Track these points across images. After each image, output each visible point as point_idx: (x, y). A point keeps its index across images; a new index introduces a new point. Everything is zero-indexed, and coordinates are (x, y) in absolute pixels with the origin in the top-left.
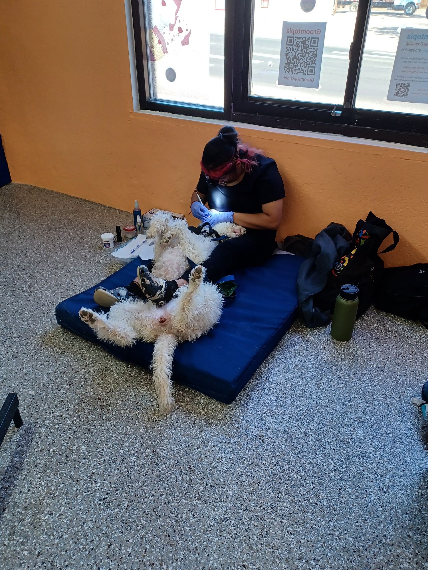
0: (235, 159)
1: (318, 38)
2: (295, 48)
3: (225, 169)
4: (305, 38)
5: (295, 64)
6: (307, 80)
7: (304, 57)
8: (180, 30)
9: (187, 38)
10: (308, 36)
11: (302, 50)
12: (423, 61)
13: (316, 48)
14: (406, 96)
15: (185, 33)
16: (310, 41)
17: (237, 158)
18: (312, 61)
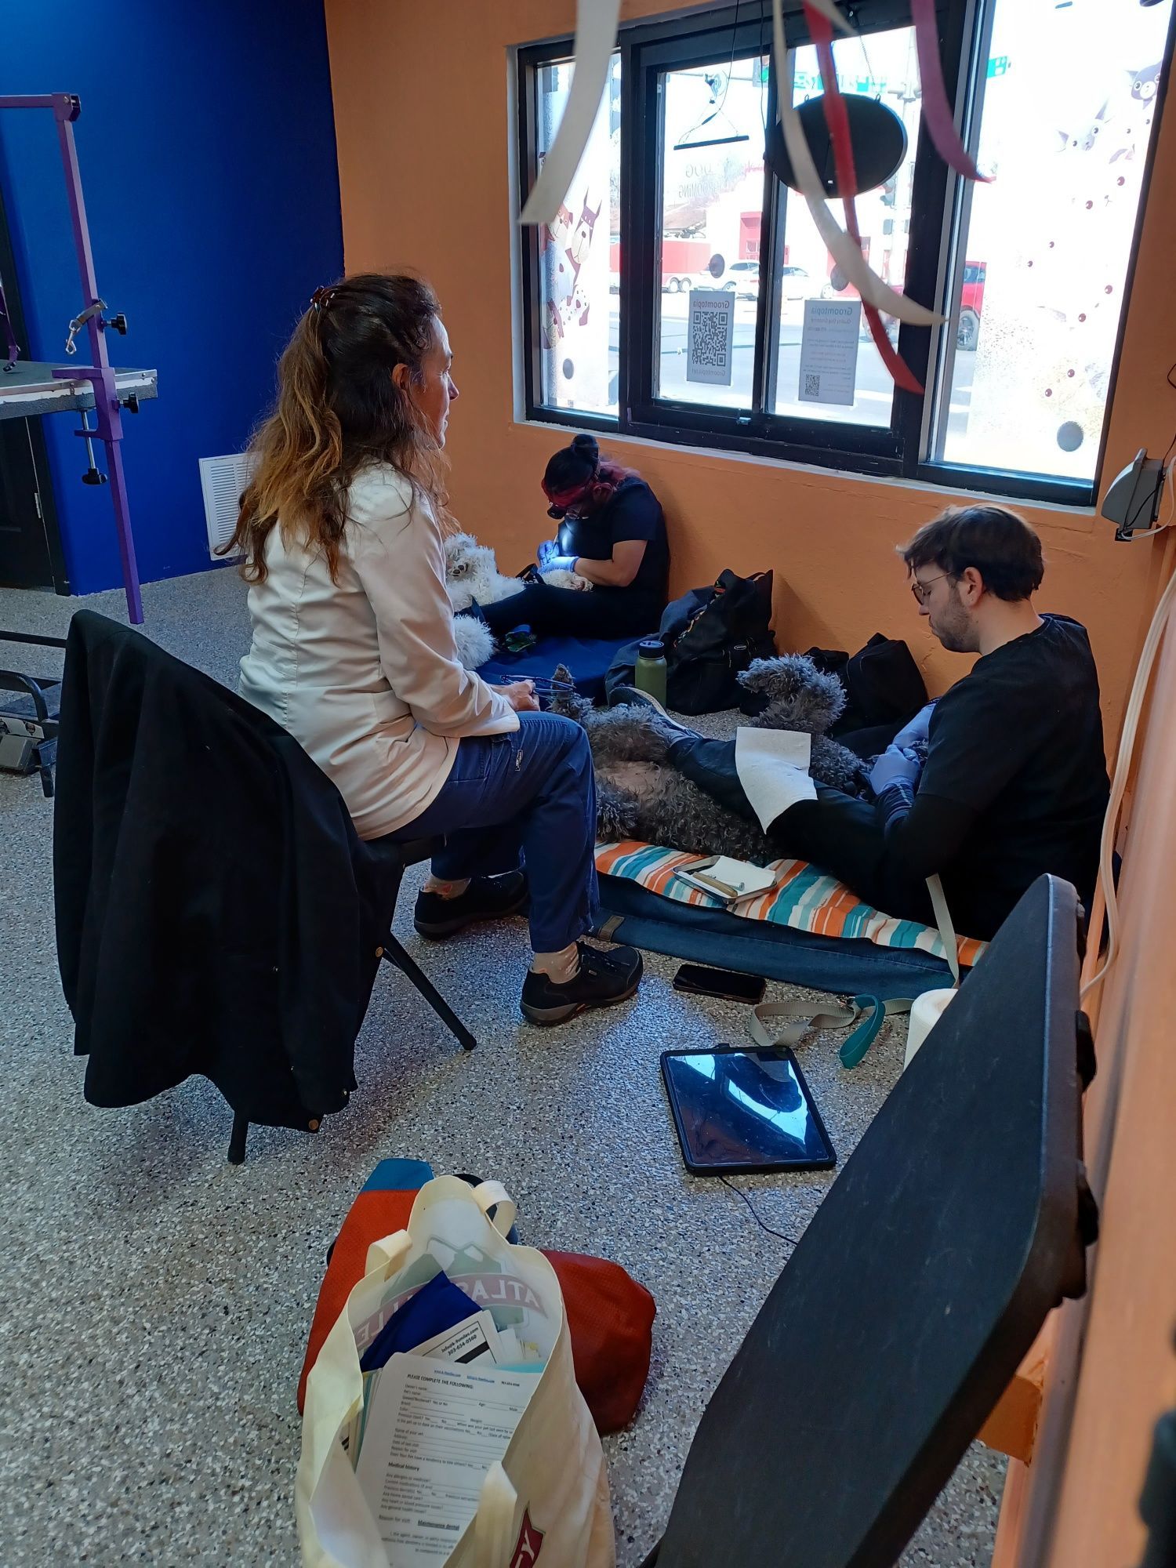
0: (591, 483)
1: (727, 314)
2: (702, 327)
3: (573, 496)
4: (713, 313)
5: (703, 351)
6: (717, 373)
7: (712, 339)
8: (578, 305)
9: (586, 313)
10: (716, 310)
11: (710, 330)
12: (829, 344)
13: (725, 327)
14: (817, 394)
15: (583, 308)
16: (718, 317)
17: (595, 481)
18: (721, 346)
